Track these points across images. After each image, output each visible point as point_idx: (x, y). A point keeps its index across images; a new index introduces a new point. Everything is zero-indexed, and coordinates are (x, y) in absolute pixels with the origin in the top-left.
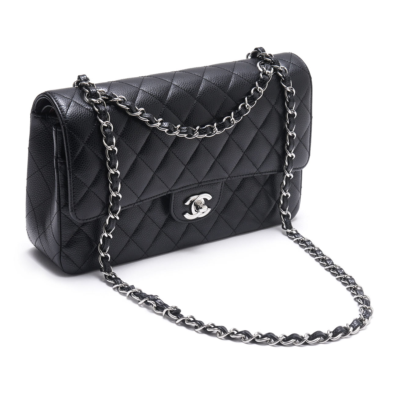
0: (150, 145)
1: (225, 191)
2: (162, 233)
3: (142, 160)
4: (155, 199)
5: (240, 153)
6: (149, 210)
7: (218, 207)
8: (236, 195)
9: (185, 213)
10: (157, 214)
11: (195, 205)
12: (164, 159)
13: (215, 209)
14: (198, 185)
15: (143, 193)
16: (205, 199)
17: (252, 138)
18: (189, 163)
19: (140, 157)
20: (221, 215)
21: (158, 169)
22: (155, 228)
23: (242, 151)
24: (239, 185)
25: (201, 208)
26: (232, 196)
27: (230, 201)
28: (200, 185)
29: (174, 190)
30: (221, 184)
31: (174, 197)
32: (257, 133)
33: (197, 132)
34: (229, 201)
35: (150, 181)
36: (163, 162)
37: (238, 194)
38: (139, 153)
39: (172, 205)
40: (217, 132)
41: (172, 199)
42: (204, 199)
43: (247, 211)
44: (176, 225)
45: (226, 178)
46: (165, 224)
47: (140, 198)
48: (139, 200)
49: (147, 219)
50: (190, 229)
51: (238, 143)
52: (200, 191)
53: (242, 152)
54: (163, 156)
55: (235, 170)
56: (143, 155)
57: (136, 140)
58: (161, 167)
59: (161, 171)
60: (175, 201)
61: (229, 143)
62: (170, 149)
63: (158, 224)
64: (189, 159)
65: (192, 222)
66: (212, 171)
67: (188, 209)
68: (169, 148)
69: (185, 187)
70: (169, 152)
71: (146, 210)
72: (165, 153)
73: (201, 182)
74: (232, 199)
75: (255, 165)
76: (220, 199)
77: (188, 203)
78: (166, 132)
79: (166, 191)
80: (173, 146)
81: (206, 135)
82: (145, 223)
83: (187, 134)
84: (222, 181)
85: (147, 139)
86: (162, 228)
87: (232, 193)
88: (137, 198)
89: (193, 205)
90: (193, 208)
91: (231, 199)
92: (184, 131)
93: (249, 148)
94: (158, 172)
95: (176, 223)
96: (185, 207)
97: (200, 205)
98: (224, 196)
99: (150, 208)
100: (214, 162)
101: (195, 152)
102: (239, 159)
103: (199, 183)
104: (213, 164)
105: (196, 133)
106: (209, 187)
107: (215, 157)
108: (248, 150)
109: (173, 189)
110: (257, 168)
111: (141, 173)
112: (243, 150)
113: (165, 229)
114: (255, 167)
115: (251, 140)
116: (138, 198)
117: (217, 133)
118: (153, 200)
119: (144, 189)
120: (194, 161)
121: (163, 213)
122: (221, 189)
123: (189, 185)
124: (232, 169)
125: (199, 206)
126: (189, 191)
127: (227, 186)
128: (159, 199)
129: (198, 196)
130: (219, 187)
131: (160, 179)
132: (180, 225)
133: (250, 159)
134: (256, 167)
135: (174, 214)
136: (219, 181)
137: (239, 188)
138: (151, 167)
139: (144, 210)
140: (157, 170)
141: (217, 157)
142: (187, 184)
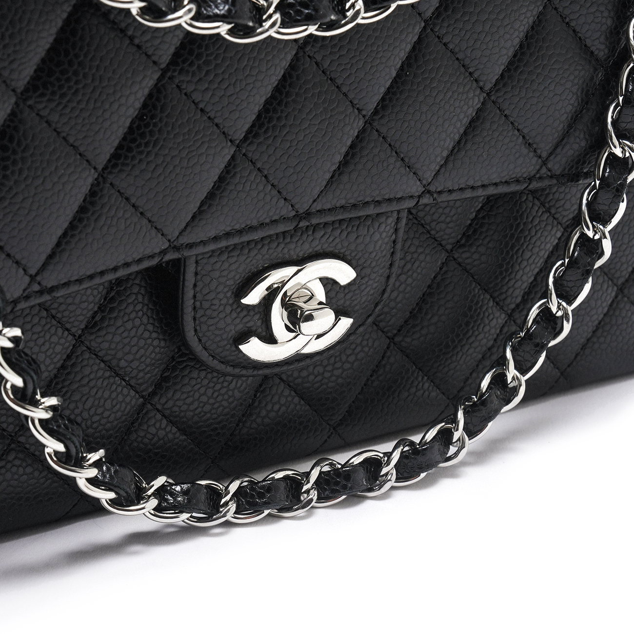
0: (76, 56)
1: (413, 249)
2: (151, 414)
3: (41, 117)
4: (119, 282)
5: (471, 95)
6: (92, 326)
7: (386, 310)
8: (459, 264)
9: (244, 337)
10: (126, 341)
11: (284, 304)
12: (140, 117)
13: (370, 320)
14: (294, 224)
15: (51, 257)
16: (328, 283)
17: (522, 35)
18: (252, 133)
19: (30, 107)
20: (397, 339)
21: (115, 156)
22: (120, 398)
23: (481, 88)
24: (470, 225)
25: (310, 318)
26: (441, 269)
27: (435, 285)
28: (303, 224)
29: (190, 246)
30: (391, 221)
31: (196, 274)
32: (541, 13)
33: (275, 12)
34: (429, 287)
35: (82, 209)
36: (139, 127)
37: (467, 258)
38: (26, 90)
39: (189, 303)
40: (362, 14)
41: (187, 284)
42: (321, 279)
43: (503, 327)
44: (212, 385)
45: (412, 197)
46: (164, 379)
47: (38, 278)
48: (36, 287)
49: (85, 363)
50: (269, 398)
51: (460, 56)
52: (307, 249)
53: (478, 91)
54: (138, 105)
55: (450, 165)
56: (45, 99)
57: (10, 31)
58: (130, 150)
59: (127, 165)
60: (198, 289)
61: (423, 56)
62: (169, 74)
63: (133, 382)
64: (254, 117)
65: (277, 370)
66: (352, 167)
67: (256, 322)
68: (164, 72)
69: (240, 232)
70: (163, 86)
71: (78, 324)
72: (146, 91)
73: (308, 214)
74: (442, 280)
75: (535, 146)
76: (392, 280)
77: (254, 297)
78: (134, 12)
79: (157, 251)
80: (180, 60)
81: (312, 29)
82: (78, 379)
83: (229, 23)
84: (395, 207)
85: (62, 30)
86: (154, 393)
87: (444, 255)
88: (27, 279)
89: (277, 306)
90: (278, 317)
91: (439, 278)
92: (217, 11)
93: (506, 74)
94: (115, 171)
95: (209, 376)
96: (242, 315)
97: (305, 307)
98: (409, 266)
99: (97, 318)
100: (363, 131)
101: (278, 89)
102: (466, 121)
103: (299, 217)
104: (357, 137)
105: (270, 16)
106: (345, 233)
107: (364, 113)
108: (504, 85)
109: (184, 240)
110: (540, 157)
111: (39, 173)
112: (481, 84)
113: (163, 400)
114: (532, 154)
115: (517, 41)
116: (33, 278)
117: (363, 18)
118: (110, 281)
119: (55, 240)
120: (274, 126)
121: (154, 335)
122: (394, 242)
123: (255, 223)
124: (439, 159)
125: (301, 308)
126: (256, 252)
127: (421, 230)
128: (137, 282)
129: (295, 269)
130: (382, 234)
131: (127, 199)
132: (226, 384)
133: (512, 119)
134: (539, 151)
135: (200, 340)
136: (383, 209)
137: (469, 237)
138: (82, 149)
139: (68, 326)
140: (113, 161)
141: (376, 112)
142: (249, 223)
